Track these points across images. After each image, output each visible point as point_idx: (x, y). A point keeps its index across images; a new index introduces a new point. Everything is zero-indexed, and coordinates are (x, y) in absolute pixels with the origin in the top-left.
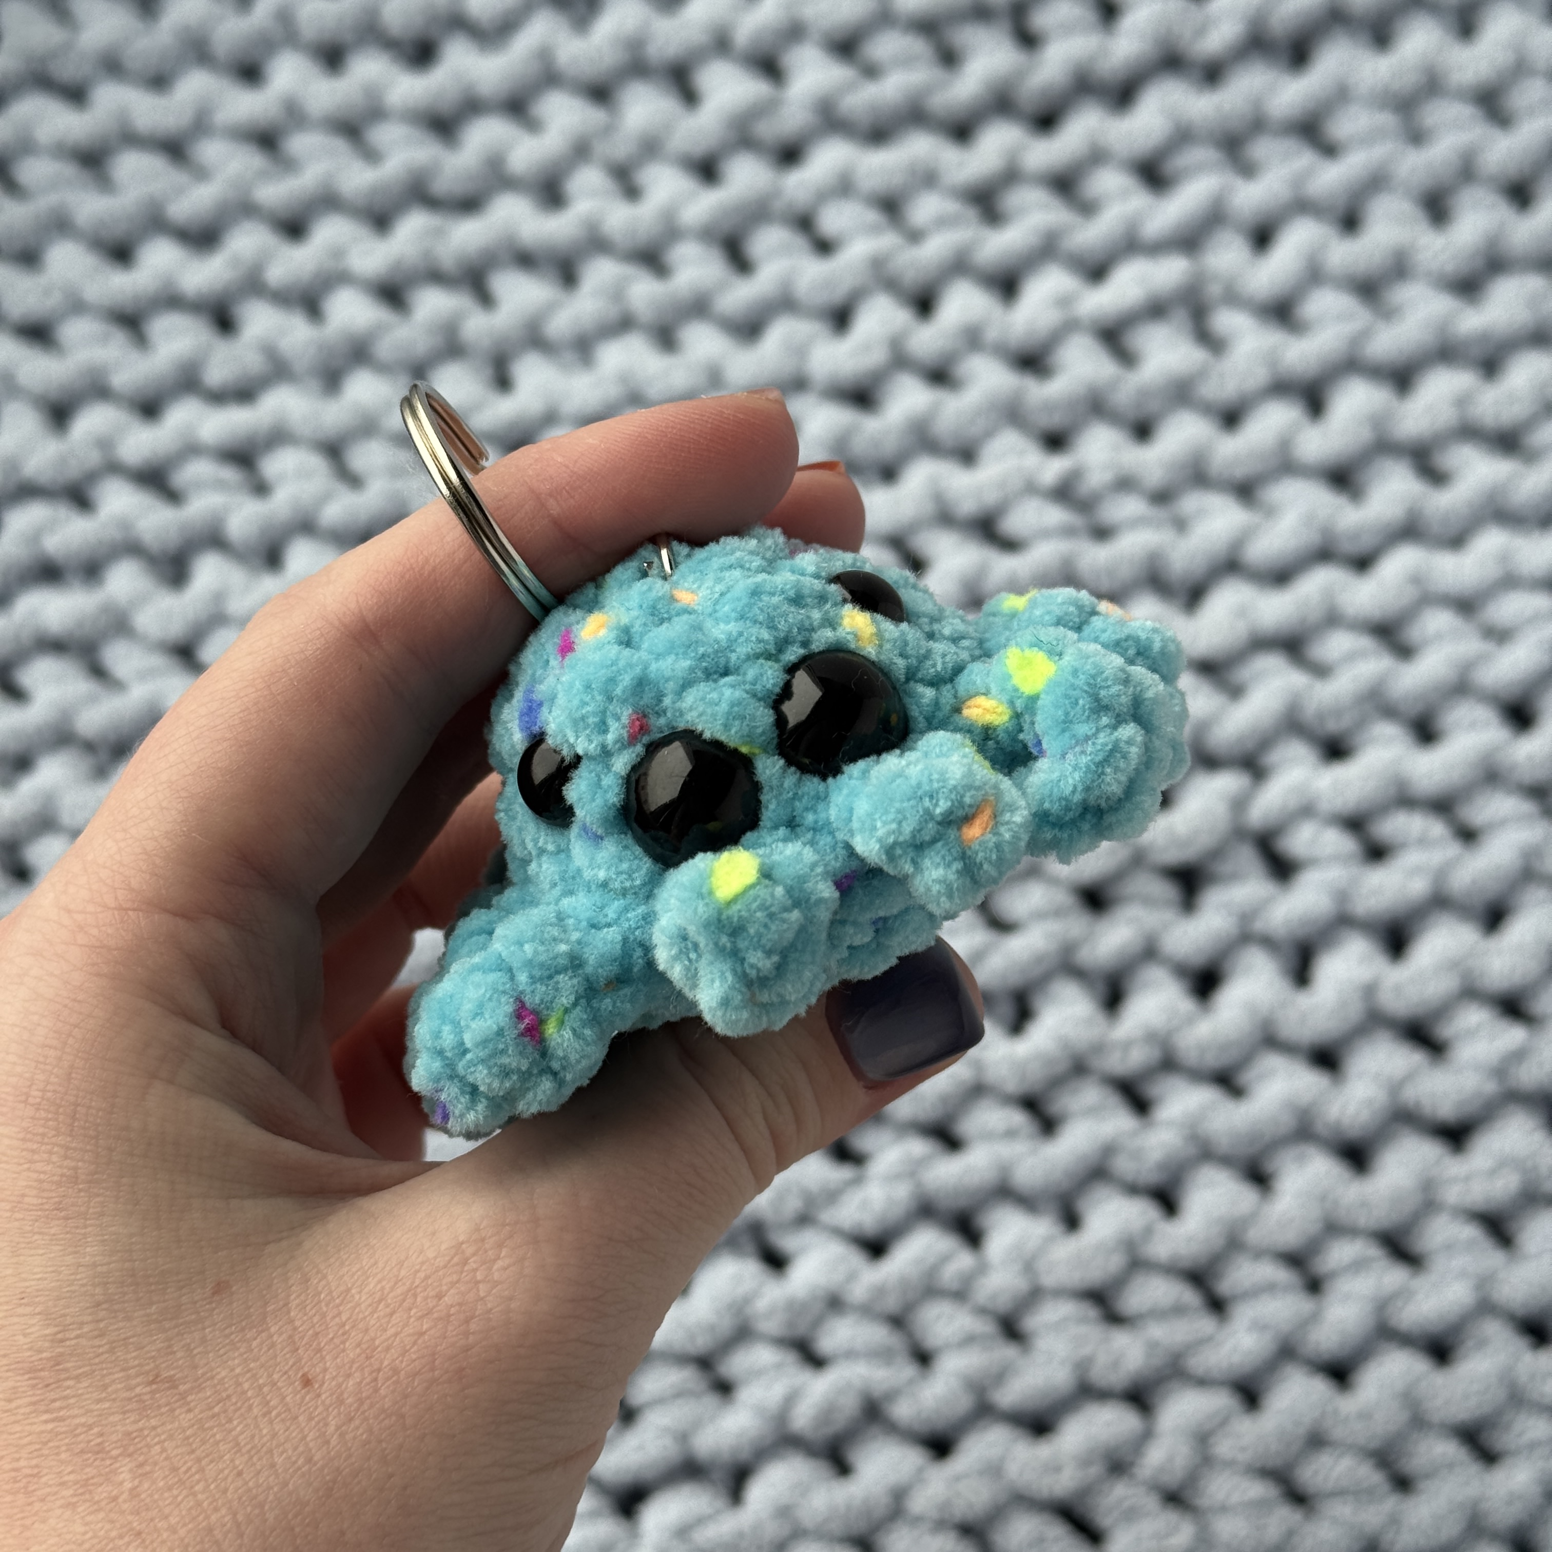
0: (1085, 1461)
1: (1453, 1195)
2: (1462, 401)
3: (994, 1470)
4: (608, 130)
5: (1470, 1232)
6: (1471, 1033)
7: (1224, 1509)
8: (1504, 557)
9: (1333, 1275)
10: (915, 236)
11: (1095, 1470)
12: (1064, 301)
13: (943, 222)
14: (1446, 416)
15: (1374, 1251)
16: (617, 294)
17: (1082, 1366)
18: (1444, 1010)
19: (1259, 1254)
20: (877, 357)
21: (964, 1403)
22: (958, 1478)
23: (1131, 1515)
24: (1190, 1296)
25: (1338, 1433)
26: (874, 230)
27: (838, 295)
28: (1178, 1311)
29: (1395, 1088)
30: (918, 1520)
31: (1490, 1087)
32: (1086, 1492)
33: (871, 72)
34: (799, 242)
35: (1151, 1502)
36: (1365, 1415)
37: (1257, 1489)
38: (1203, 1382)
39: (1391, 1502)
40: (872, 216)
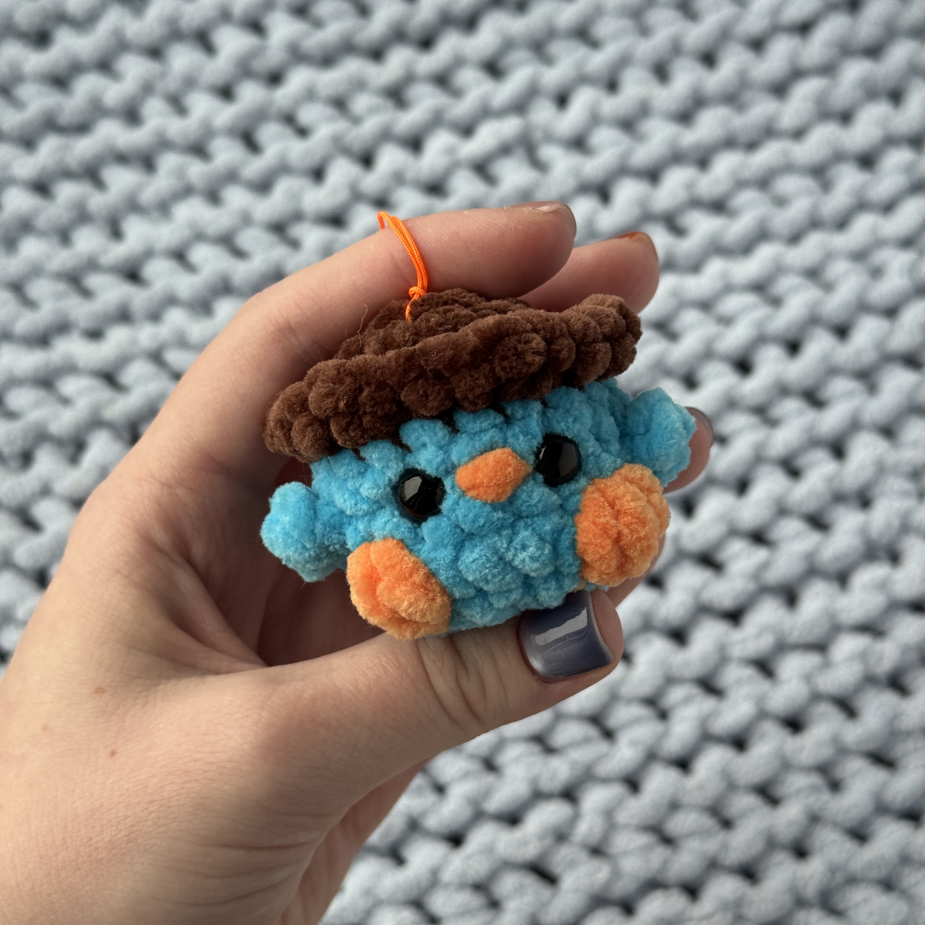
0: (541, 837)
1: (737, 651)
2: (690, 186)
3: (489, 850)
4: (163, 75)
5: (749, 672)
6: (737, 556)
7: (625, 853)
8: (724, 275)
9: (673, 708)
10: (356, 120)
11: (548, 842)
12: (450, 151)
13: (373, 110)
14: (681, 196)
15: (695, 690)
16: (181, 173)
17: (534, 782)
18: (720, 544)
19: (629, 701)
20: (342, 196)
21: (466, 813)
22: (469, 857)
23: (572, 864)
24: (591, 731)
25: (687, 799)
26: (330, 120)
27: (315, 160)
28: (586, 741)
29: (697, 594)
30: (447, 885)
31: (751, 586)
32: (545, 854)
33: (318, 24)
34: (288, 131)
35: (583, 855)
36: (701, 787)
37: (644, 839)
38: (606, 781)
39: (721, 836)
40: (330, 111)
